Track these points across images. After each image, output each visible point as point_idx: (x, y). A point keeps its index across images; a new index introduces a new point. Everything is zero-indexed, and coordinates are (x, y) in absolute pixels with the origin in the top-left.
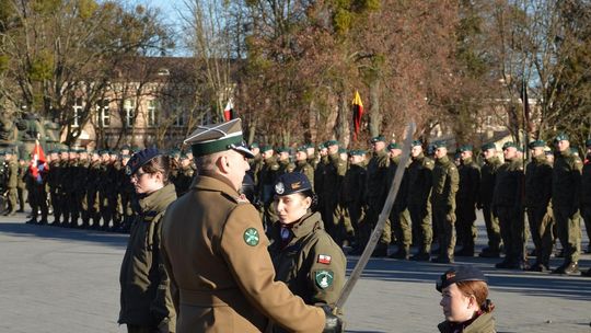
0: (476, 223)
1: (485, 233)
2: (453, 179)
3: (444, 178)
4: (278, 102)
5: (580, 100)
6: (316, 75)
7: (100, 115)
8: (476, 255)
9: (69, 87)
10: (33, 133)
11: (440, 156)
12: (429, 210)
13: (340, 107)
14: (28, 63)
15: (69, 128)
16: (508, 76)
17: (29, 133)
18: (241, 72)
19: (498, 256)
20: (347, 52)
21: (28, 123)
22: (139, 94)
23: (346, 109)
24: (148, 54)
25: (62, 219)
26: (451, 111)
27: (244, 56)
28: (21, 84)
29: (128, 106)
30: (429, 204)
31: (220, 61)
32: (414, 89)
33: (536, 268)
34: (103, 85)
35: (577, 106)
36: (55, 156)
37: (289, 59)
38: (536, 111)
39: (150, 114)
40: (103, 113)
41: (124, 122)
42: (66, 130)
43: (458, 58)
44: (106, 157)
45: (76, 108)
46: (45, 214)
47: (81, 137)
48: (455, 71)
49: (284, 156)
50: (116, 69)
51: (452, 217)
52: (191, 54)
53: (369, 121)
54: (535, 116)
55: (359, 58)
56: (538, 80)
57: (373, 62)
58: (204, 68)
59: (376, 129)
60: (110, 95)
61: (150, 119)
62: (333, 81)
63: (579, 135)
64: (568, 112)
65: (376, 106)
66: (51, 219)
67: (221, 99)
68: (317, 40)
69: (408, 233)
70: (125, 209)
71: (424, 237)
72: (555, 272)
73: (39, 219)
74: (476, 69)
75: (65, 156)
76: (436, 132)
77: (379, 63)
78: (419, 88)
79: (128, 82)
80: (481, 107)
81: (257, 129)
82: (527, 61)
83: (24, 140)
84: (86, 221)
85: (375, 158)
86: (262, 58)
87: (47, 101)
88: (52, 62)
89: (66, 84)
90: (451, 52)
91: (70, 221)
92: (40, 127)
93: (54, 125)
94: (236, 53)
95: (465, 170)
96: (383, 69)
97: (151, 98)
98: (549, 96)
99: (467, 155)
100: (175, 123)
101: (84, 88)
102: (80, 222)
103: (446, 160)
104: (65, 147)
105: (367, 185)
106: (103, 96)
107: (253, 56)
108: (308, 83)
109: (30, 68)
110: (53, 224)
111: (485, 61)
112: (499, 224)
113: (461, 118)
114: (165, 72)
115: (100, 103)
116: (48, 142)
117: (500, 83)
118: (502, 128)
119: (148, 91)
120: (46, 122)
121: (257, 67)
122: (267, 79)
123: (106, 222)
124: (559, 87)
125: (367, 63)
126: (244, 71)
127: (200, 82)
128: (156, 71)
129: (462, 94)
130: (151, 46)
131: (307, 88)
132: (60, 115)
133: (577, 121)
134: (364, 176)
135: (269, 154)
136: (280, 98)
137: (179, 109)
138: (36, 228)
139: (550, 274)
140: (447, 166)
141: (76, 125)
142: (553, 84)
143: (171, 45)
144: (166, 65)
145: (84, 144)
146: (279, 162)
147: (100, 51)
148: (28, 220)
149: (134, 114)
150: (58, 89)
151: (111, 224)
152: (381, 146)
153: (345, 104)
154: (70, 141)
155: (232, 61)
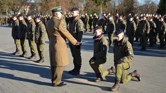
21: (9, 12)
24: (28, 2)
29: (25, 9)
41: (25, 12)
43: (71, 3)
52: (34, 2)
58: (36, 4)
61: (29, 11)
79: (25, 6)
88: (13, 3)
97: (28, 8)
109: (9, 4)
114: (30, 5)
121: (43, 4)
127: (35, 6)
149: (26, 10)
155: (40, 3)
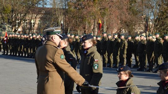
0: (132, 58)
1: (135, 61)
2: (126, 45)
3: (123, 44)
4: (76, 22)
5: (165, 23)
6: (88, 14)
7: (24, 24)
8: (132, 67)
9: (15, 15)
10: (5, 29)
11: (122, 38)
12: (119, 53)
13: (94, 24)
14: (3, 8)
15: (15, 28)
16: (144, 16)
17: (3, 28)
18: (66, 12)
19: (138, 67)
20: (97, 7)
21: (3, 26)
22: (36, 18)
23: (96, 24)
24: (39, 6)
25: (12, 54)
26: (127, 25)
27: (67, 8)
28: (1, 14)
29: (32, 22)
30: (119, 52)
31: (60, 9)
32: (116, 19)
33: (149, 71)
34: (25, 15)
35: (164, 25)
36: (11, 36)
37: (80, 9)
38: (152, 26)
39: (39, 24)
40: (25, 23)
41: (31, 26)
42: (14, 28)
43: (129, 10)
44: (25, 36)
45: (17, 21)
46: (7, 52)
47: (18, 30)
48: (129, 14)
49: (77, 37)
50: (29, 10)
51: (125, 56)
52: (51, 7)
53: (103, 28)
54: (152, 27)
55: (100, 9)
56: (153, 17)
57: (104, 10)
58: (55, 11)
59: (105, 30)
60: (27, 18)
61: (39, 25)
62: (92, 16)
63: (164, 33)
64: (161, 26)
65: (105, 23)
66: (9, 54)
67: (60, 20)
68: (88, 4)
69: (112, 60)
70: (31, 51)
71: (117, 61)
72: (154, 72)
73: (6, 53)
74: (135, 13)
75: (13, 35)
76: (123, 31)
77: (106, 11)
78: (118, 18)
79: (33, 14)
80: (136, 24)
81: (70, 29)
82: (150, 11)
83: (2, 30)
84: (19, 54)
85: (103, 38)
86: (72, 8)
87: (9, 19)
88: (10, 8)
89: (14, 14)
90: (128, 8)
91: (15, 54)
92: (6, 27)
93: (11, 27)
94: (65, 7)
95: (129, 42)
96: (108, 12)
97: (39, 19)
98: (156, 22)
99: (130, 38)
100: (46, 27)
101: (19, 16)
102: (18, 55)
103: (124, 39)
104: (14, 33)
105: (101, 46)
106: (25, 18)
107: (69, 8)
108: (85, 16)
109: (4, 9)
110: (10, 55)
111: (137, 11)
112: (139, 58)
113: (130, 27)
114: (43, 12)
115: (24, 20)
116: (9, 31)
117: (142, 18)
118: (142, 31)
119: (38, 17)
120: (8, 25)
121: (71, 11)
122: (73, 15)
123: (25, 55)
124: (159, 19)
125: (103, 11)
126: (67, 12)
127: (54, 15)
128: (41, 11)
129: (131, 20)
130: (40, 4)
131: (85, 18)
132: (12, 23)
133: (164, 29)
134: (100, 43)
135: (73, 36)
136: (77, 20)
137: (47, 23)
138: (5, 56)
139: (153, 73)
140: (124, 41)
141: (17, 27)
142: (157, 18)
143: (46, 4)
144: (44, 10)
145: (19, 32)
146: (76, 39)
147: (25, 5)
148: (3, 54)
149: (34, 23)
150: (12, 16)
151: (27, 55)
152: (105, 35)
153: (96, 22)
154: (15, 31)
155: (63, 9)
